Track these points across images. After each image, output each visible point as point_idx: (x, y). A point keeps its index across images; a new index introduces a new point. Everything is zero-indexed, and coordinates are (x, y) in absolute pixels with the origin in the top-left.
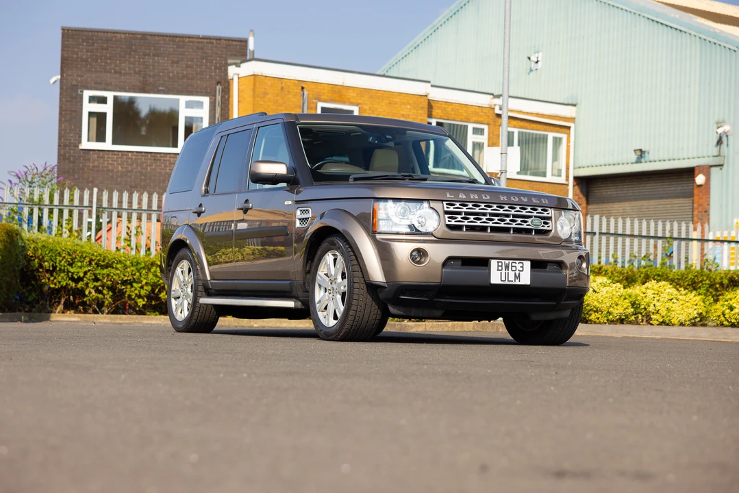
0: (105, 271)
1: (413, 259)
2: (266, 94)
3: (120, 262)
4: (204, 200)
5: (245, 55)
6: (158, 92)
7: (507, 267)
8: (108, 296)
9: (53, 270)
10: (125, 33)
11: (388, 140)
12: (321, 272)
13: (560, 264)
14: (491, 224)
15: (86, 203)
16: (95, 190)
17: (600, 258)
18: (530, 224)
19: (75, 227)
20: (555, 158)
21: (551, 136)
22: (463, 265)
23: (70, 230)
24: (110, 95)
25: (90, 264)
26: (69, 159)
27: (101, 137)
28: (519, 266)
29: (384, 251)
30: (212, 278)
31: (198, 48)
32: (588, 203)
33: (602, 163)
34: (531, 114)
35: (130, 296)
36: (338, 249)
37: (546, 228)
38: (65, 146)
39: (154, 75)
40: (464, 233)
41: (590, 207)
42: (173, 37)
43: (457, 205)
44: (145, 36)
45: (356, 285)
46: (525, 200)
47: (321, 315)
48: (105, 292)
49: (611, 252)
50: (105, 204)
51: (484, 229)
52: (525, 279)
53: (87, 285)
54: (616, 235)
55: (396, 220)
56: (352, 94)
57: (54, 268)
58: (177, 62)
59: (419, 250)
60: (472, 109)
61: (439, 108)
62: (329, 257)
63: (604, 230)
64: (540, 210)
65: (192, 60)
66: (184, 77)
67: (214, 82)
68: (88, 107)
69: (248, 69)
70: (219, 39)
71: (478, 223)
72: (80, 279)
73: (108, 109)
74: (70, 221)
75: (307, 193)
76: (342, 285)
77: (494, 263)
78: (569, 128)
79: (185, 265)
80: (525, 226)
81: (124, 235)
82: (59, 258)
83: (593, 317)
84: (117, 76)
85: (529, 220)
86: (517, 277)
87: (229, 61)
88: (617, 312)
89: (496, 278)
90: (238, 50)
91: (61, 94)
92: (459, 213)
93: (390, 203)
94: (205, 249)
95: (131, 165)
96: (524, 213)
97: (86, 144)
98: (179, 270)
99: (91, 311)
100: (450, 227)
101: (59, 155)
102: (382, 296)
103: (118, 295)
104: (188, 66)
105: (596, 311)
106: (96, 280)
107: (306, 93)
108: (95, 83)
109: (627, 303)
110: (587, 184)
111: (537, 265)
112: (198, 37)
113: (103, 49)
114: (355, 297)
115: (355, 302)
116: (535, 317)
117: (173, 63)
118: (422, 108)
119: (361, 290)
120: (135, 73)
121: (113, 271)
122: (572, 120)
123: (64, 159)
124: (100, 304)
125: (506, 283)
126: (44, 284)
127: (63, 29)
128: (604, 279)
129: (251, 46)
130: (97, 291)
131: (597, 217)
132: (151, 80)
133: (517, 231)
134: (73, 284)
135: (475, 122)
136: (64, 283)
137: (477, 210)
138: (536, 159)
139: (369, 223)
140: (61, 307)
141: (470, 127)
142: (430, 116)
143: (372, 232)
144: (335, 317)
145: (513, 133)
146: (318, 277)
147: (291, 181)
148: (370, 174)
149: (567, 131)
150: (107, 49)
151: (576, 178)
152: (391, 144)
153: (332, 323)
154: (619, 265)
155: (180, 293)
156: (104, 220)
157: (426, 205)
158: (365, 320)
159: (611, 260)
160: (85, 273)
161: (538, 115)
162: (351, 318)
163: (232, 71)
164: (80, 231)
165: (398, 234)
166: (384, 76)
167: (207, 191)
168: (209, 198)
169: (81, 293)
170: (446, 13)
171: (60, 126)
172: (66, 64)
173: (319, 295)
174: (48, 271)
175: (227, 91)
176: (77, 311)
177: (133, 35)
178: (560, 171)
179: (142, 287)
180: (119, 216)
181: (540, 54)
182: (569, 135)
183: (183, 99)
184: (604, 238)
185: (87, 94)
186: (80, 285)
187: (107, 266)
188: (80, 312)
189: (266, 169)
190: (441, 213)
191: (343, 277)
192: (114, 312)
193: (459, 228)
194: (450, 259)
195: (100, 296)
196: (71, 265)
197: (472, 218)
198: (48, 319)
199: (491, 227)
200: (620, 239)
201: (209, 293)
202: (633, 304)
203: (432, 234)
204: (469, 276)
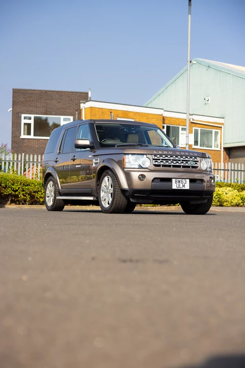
0: (27, 187)
1: (140, 178)
2: (96, 115)
3: (33, 183)
4: (58, 156)
5: (87, 99)
6: (52, 115)
7: (179, 182)
8: (28, 198)
9: (6, 187)
10: (38, 91)
11: (133, 130)
12: (103, 185)
13: (202, 181)
14: (172, 164)
15: (19, 160)
16: (23, 154)
17: (231, 180)
18: (189, 164)
19: (15, 169)
20: (216, 140)
21: (214, 131)
22: (161, 181)
23: (13, 171)
24: (32, 116)
25: (21, 184)
26: (16, 142)
27: (29, 133)
28: (184, 181)
29: (128, 175)
30: (62, 189)
31: (68, 96)
32: (229, 158)
33: (235, 142)
34: (206, 122)
35: (37, 197)
36: (109, 175)
37: (196, 165)
38: (15, 137)
39: (50, 108)
40: (161, 168)
41: (230, 160)
42: (58, 92)
43: (158, 156)
44: (46, 92)
45: (116, 190)
46: (187, 154)
47: (103, 202)
48: (27, 196)
49: (236, 178)
50: (27, 160)
51: (170, 166)
52: (187, 187)
53: (20, 193)
54: (238, 170)
55: (132, 162)
56: (131, 115)
57: (6, 186)
58: (60, 102)
59: (142, 175)
60: (181, 120)
61: (167, 120)
62: (106, 179)
63: (233, 169)
64: (193, 158)
65: (66, 101)
66: (62, 108)
67: (75, 110)
68: (23, 121)
69: (89, 104)
70: (77, 93)
71: (167, 164)
72: (17, 191)
73: (32, 122)
74: (13, 167)
75: (99, 152)
76: (111, 190)
77: (174, 180)
78: (221, 127)
79: (51, 183)
80: (187, 165)
81: (35, 173)
82: (8, 182)
83: (225, 204)
84: (35, 108)
85: (189, 162)
86: (184, 186)
87: (81, 102)
88: (235, 202)
89: (174, 186)
90: (85, 97)
91: (13, 116)
92: (159, 160)
93: (130, 155)
94: (59, 176)
95: (41, 144)
96: (187, 159)
97: (23, 136)
98: (49, 185)
99: (21, 203)
100: (155, 165)
101: (12, 141)
102: (127, 194)
103: (32, 197)
104: (64, 104)
105: (226, 202)
106: (23, 191)
107: (112, 114)
108: (27, 111)
109: (239, 198)
110: (229, 151)
111: (192, 181)
112: (68, 92)
113: (29, 97)
114: (116, 195)
115: (116, 197)
116: (192, 203)
117: (58, 102)
118: (160, 120)
119: (119, 192)
120: (43, 107)
121: (30, 187)
122: (223, 124)
123: (14, 142)
124: (25, 201)
125: (179, 188)
126: (2, 193)
127: (13, 89)
128: (230, 188)
129: (90, 95)
130: (24, 195)
131: (230, 163)
132: (49, 110)
133: (184, 167)
134: (14, 193)
135: (182, 126)
136: (10, 192)
137: (167, 158)
138: (208, 140)
139: (121, 164)
140: (8, 203)
141: (180, 127)
142: (164, 123)
143: (123, 168)
144: (109, 204)
145: (197, 130)
146: (102, 187)
147: (92, 147)
148: (125, 144)
149: (220, 129)
150: (31, 97)
151: (224, 148)
152: (134, 132)
153: (107, 206)
154: (239, 183)
155: (49, 195)
156: (27, 167)
157: (145, 156)
158: (120, 205)
159: (236, 181)
160: (19, 188)
161: (208, 122)
162: (114, 204)
163: (82, 106)
164: (17, 171)
165: (134, 168)
166: (146, 107)
167: (59, 153)
168: (61, 155)
169: (17, 196)
170: (171, 81)
171: (12, 129)
172: (15, 103)
173: (102, 194)
174: (3, 187)
175: (80, 114)
176: (16, 204)
177: (41, 91)
178: (218, 145)
179: (42, 194)
180: (33, 165)
181: (209, 97)
182: (221, 130)
183: (62, 117)
184: (233, 172)
185: (23, 116)
186: (17, 193)
187: (27, 185)
188: (17, 204)
189: (81, 142)
190: (152, 160)
191: (112, 187)
192: (31, 204)
193: (159, 166)
194: (155, 178)
195: (25, 197)
196: (13, 185)
197: (164, 161)
198: (4, 207)
199: (173, 165)
200: (239, 172)
201: (61, 195)
202: (242, 199)
203: (147, 168)
204: (164, 185)
